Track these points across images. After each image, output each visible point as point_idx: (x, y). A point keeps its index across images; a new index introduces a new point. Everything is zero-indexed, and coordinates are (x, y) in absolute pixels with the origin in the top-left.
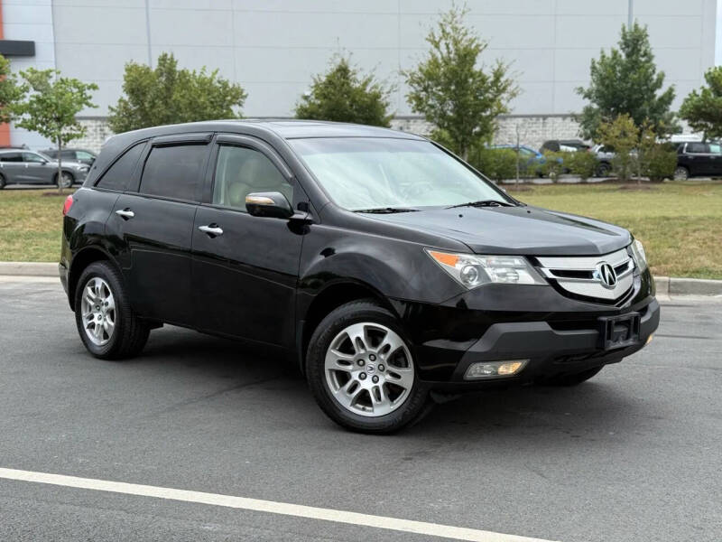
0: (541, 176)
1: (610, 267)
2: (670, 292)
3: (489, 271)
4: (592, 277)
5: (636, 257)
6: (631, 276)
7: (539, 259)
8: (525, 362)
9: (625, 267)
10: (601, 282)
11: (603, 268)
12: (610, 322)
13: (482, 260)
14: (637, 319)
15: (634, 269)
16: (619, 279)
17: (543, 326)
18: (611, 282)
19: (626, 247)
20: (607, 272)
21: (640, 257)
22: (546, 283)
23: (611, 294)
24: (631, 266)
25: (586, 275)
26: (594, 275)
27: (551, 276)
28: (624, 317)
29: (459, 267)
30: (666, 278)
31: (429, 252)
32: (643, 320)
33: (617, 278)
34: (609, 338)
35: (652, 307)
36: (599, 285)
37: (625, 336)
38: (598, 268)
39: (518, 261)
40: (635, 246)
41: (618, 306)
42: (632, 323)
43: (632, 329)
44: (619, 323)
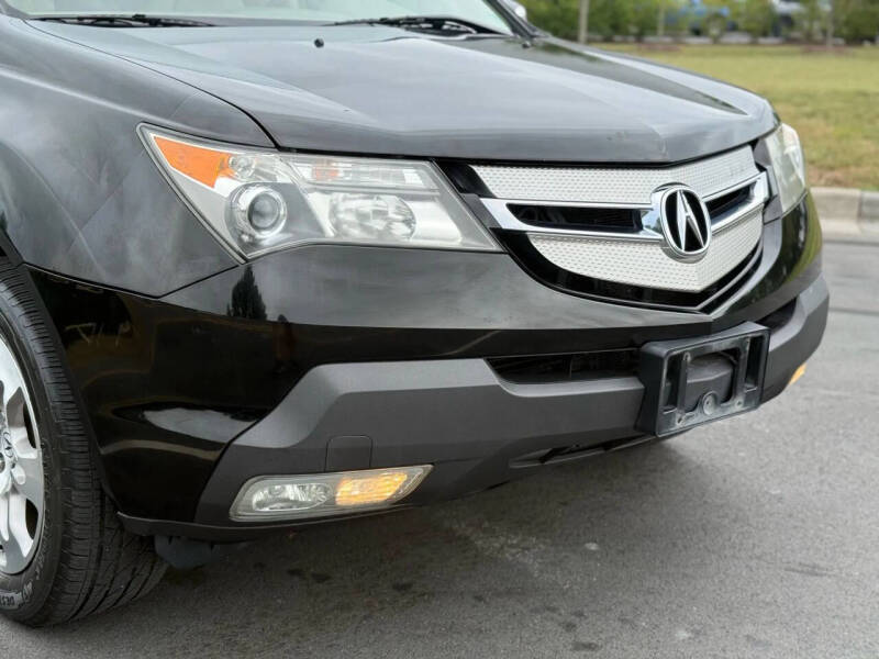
0: (697, 32)
1: (692, 200)
2: (861, 216)
3: (319, 203)
4: (640, 227)
5: (776, 168)
6: (758, 220)
7: (482, 172)
8: (419, 472)
9: (741, 196)
10: (663, 243)
11: (671, 203)
12: (676, 362)
13: (302, 171)
14: (758, 343)
15: (767, 203)
16: (716, 234)
17: (475, 373)
18: (693, 243)
19: (753, 143)
20: (684, 213)
21: (789, 168)
22: (494, 246)
23: (690, 276)
24: (760, 195)
25: (623, 221)
26: (645, 221)
27: (511, 223)
28: (720, 342)
29: (224, 186)
30: (855, 192)
31: (152, 135)
32: (777, 341)
33: (711, 228)
34: (673, 400)
35: (808, 301)
36: (658, 251)
37: (721, 393)
38: (659, 201)
39: (414, 176)
40: (781, 139)
41: (707, 310)
42: (744, 356)
43: (742, 369)
44: (705, 357)
